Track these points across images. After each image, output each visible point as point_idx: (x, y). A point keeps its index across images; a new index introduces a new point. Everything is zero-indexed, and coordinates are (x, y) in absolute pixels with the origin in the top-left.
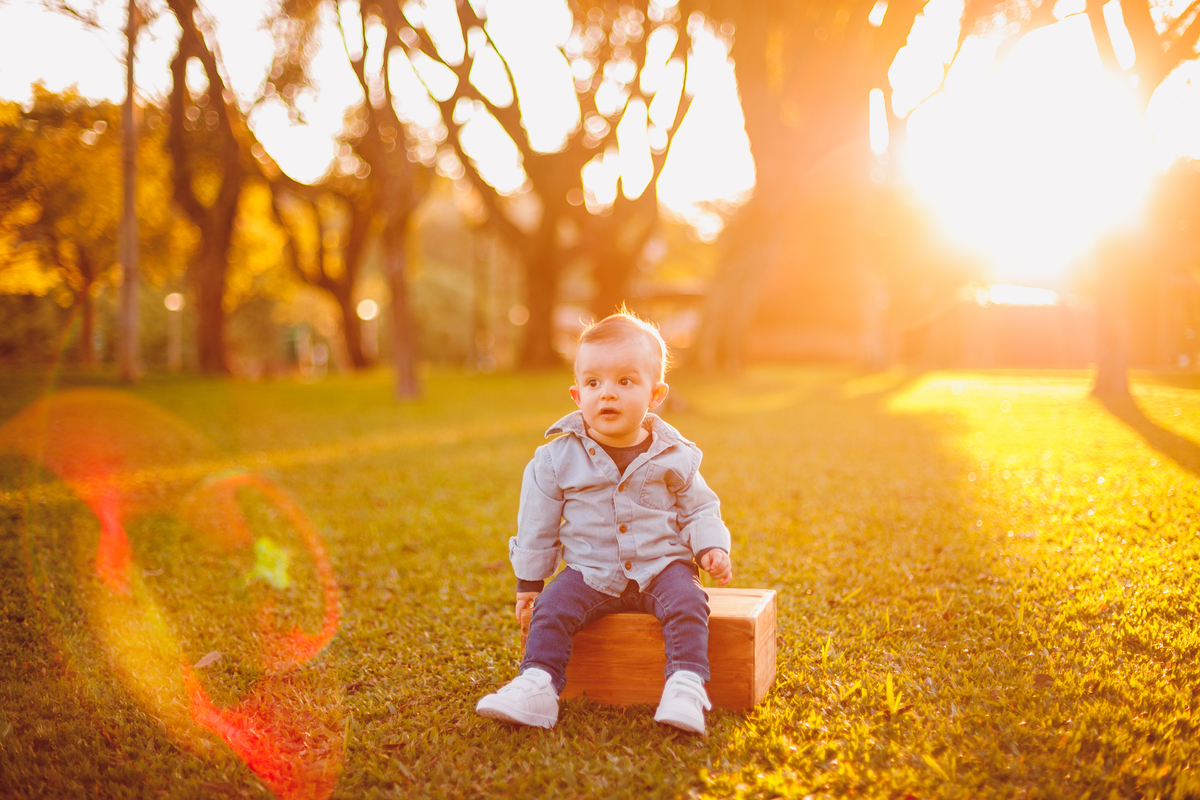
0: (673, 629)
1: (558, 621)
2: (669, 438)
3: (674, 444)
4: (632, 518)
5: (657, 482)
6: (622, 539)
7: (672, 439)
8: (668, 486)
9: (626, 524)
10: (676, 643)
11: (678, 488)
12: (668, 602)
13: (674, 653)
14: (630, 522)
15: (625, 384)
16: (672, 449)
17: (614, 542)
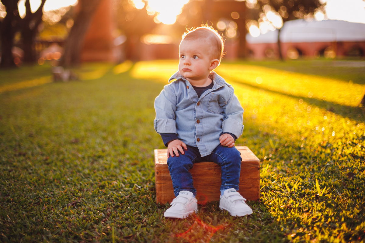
0: (227, 169)
1: (184, 168)
2: (221, 83)
3: (223, 85)
4: (203, 117)
5: (214, 101)
6: (198, 126)
7: (222, 83)
8: (219, 103)
9: (200, 120)
10: (228, 176)
11: (223, 105)
12: (225, 157)
13: (227, 180)
14: (201, 119)
15: (195, 58)
16: (222, 88)
17: (194, 128)
